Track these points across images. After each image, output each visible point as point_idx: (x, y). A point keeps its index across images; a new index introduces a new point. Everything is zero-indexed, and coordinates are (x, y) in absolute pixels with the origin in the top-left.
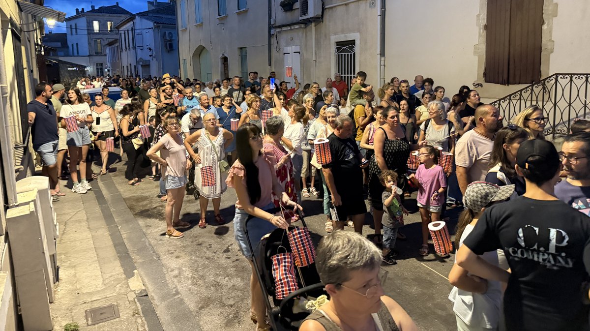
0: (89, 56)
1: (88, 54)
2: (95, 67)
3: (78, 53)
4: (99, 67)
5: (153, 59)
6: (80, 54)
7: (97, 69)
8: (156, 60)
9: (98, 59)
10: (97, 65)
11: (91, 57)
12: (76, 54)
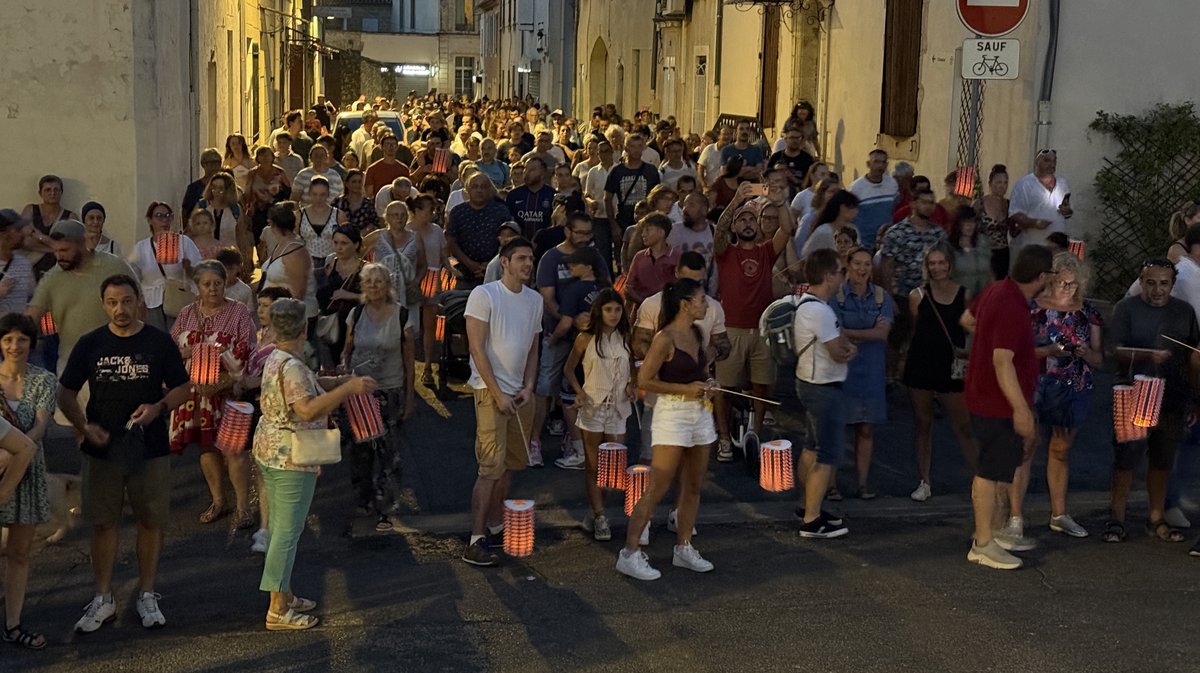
0: (438, 34)
1: (437, 28)
2: (453, 67)
3: (413, 25)
4: (463, 68)
5: (544, 58)
6: (419, 27)
7: (458, 72)
8: (550, 61)
9: (461, 45)
10: (458, 61)
11: (444, 38)
12: (408, 29)
